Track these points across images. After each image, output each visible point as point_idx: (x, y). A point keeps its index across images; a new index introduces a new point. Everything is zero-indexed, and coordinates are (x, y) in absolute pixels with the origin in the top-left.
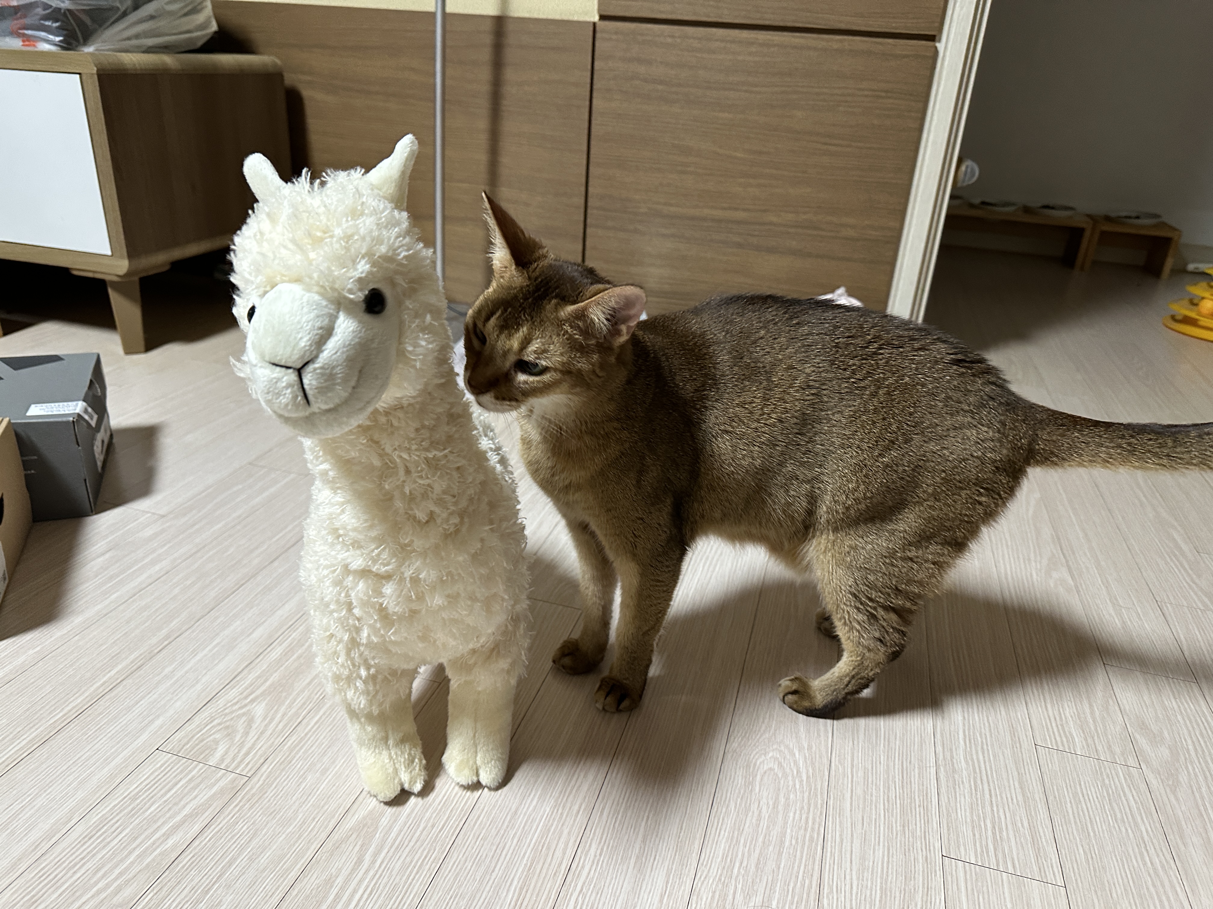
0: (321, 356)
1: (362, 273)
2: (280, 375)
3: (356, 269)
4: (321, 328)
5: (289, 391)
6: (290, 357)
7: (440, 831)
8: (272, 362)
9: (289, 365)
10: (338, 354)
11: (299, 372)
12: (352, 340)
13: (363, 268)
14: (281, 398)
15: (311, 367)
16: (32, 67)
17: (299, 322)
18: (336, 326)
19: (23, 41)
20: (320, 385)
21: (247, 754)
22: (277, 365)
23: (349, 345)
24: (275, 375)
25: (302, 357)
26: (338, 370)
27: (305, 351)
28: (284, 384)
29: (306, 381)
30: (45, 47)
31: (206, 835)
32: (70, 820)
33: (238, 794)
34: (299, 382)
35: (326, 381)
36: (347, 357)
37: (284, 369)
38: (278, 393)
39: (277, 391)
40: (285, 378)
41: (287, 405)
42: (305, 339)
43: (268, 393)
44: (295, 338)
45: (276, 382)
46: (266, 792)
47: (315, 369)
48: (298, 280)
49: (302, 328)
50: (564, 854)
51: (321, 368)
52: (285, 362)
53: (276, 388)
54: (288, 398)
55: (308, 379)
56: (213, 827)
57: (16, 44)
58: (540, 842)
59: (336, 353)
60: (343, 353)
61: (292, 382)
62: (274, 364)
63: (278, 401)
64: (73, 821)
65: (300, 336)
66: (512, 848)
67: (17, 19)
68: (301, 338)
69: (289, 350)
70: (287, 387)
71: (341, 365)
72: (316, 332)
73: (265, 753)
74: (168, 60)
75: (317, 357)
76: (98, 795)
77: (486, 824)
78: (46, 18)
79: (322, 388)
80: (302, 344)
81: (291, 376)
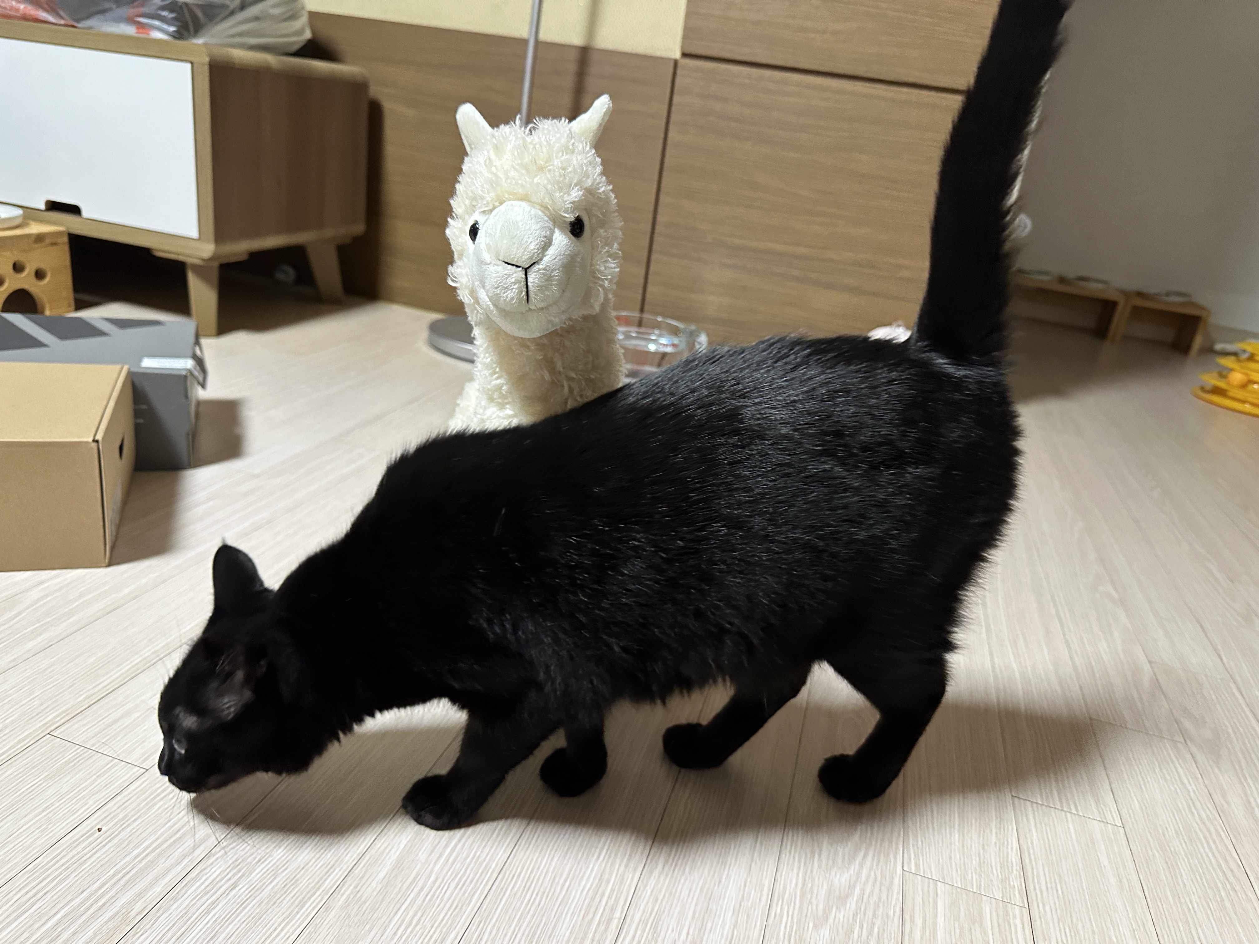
0: (545, 259)
1: (576, 197)
2: (511, 272)
3: (569, 195)
4: (545, 237)
5: (516, 286)
6: (521, 257)
8: (506, 261)
9: (518, 264)
10: (557, 260)
11: (526, 270)
12: (565, 251)
13: (576, 194)
14: (509, 292)
15: (535, 268)
16: (144, 53)
17: (529, 229)
18: (554, 238)
19: (138, 28)
20: (541, 284)
22: (509, 264)
23: (564, 254)
24: (506, 272)
25: (531, 258)
26: (555, 273)
27: (534, 253)
28: (513, 280)
29: (530, 279)
30: (158, 35)
34: (524, 280)
35: (546, 280)
36: (563, 263)
37: (515, 267)
38: (506, 288)
39: (506, 286)
40: (515, 275)
41: (512, 299)
42: (534, 244)
43: (497, 288)
44: (527, 242)
45: (507, 278)
47: (539, 270)
48: (525, 198)
49: (531, 234)
51: (544, 269)
52: (517, 261)
53: (505, 284)
54: (514, 292)
55: (532, 277)
57: (130, 30)
59: (555, 259)
60: (560, 260)
61: (520, 279)
62: (506, 263)
63: (505, 295)
65: (530, 241)
67: (134, 7)
68: (531, 242)
69: (521, 251)
70: (515, 283)
71: (558, 269)
72: (542, 239)
74: (270, 59)
75: (541, 259)
78: (163, 8)
79: (541, 286)
80: (532, 247)
81: (520, 274)
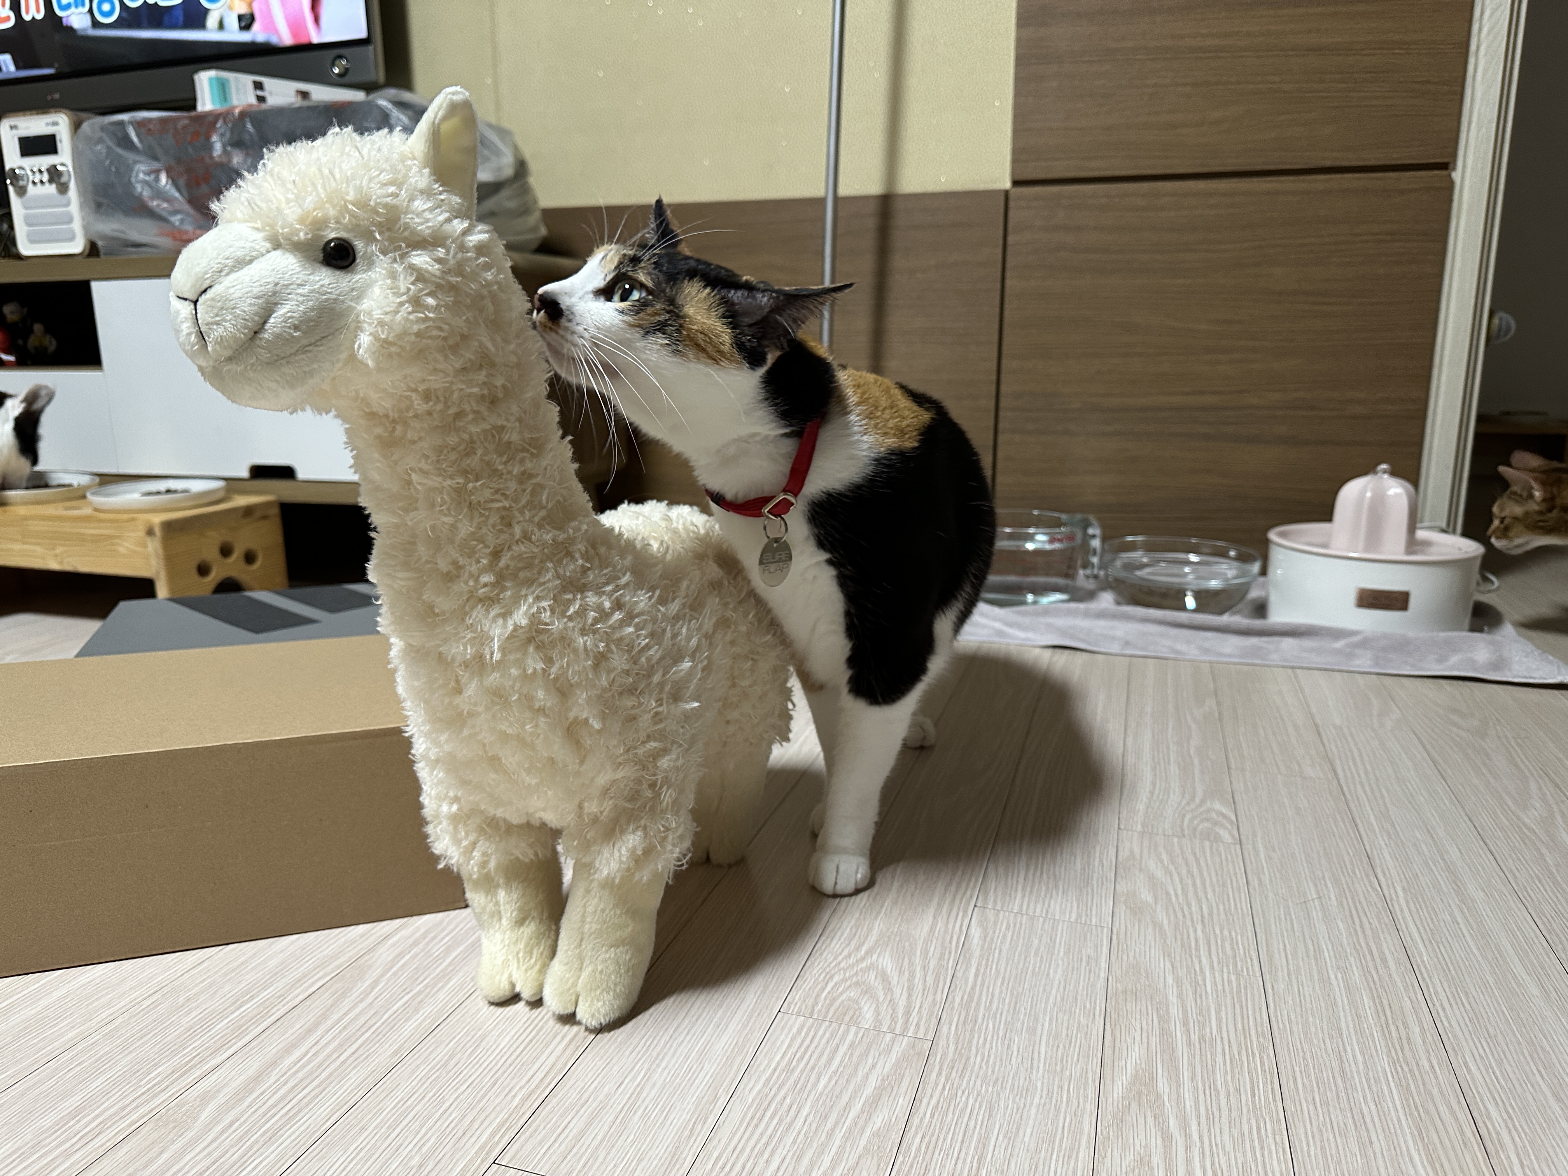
4: (228, 258)
7: (1253, 1095)
11: (195, 304)
21: (908, 1013)
31: (922, 1110)
32: (716, 1098)
33: (931, 1060)
46: (968, 1059)
50: (1456, 1119)
56: (925, 1101)
58: (1409, 1106)
64: (721, 1100)
66: (1375, 1114)
72: (219, 261)
73: (933, 1013)
76: (735, 1067)
77: (1312, 1086)
